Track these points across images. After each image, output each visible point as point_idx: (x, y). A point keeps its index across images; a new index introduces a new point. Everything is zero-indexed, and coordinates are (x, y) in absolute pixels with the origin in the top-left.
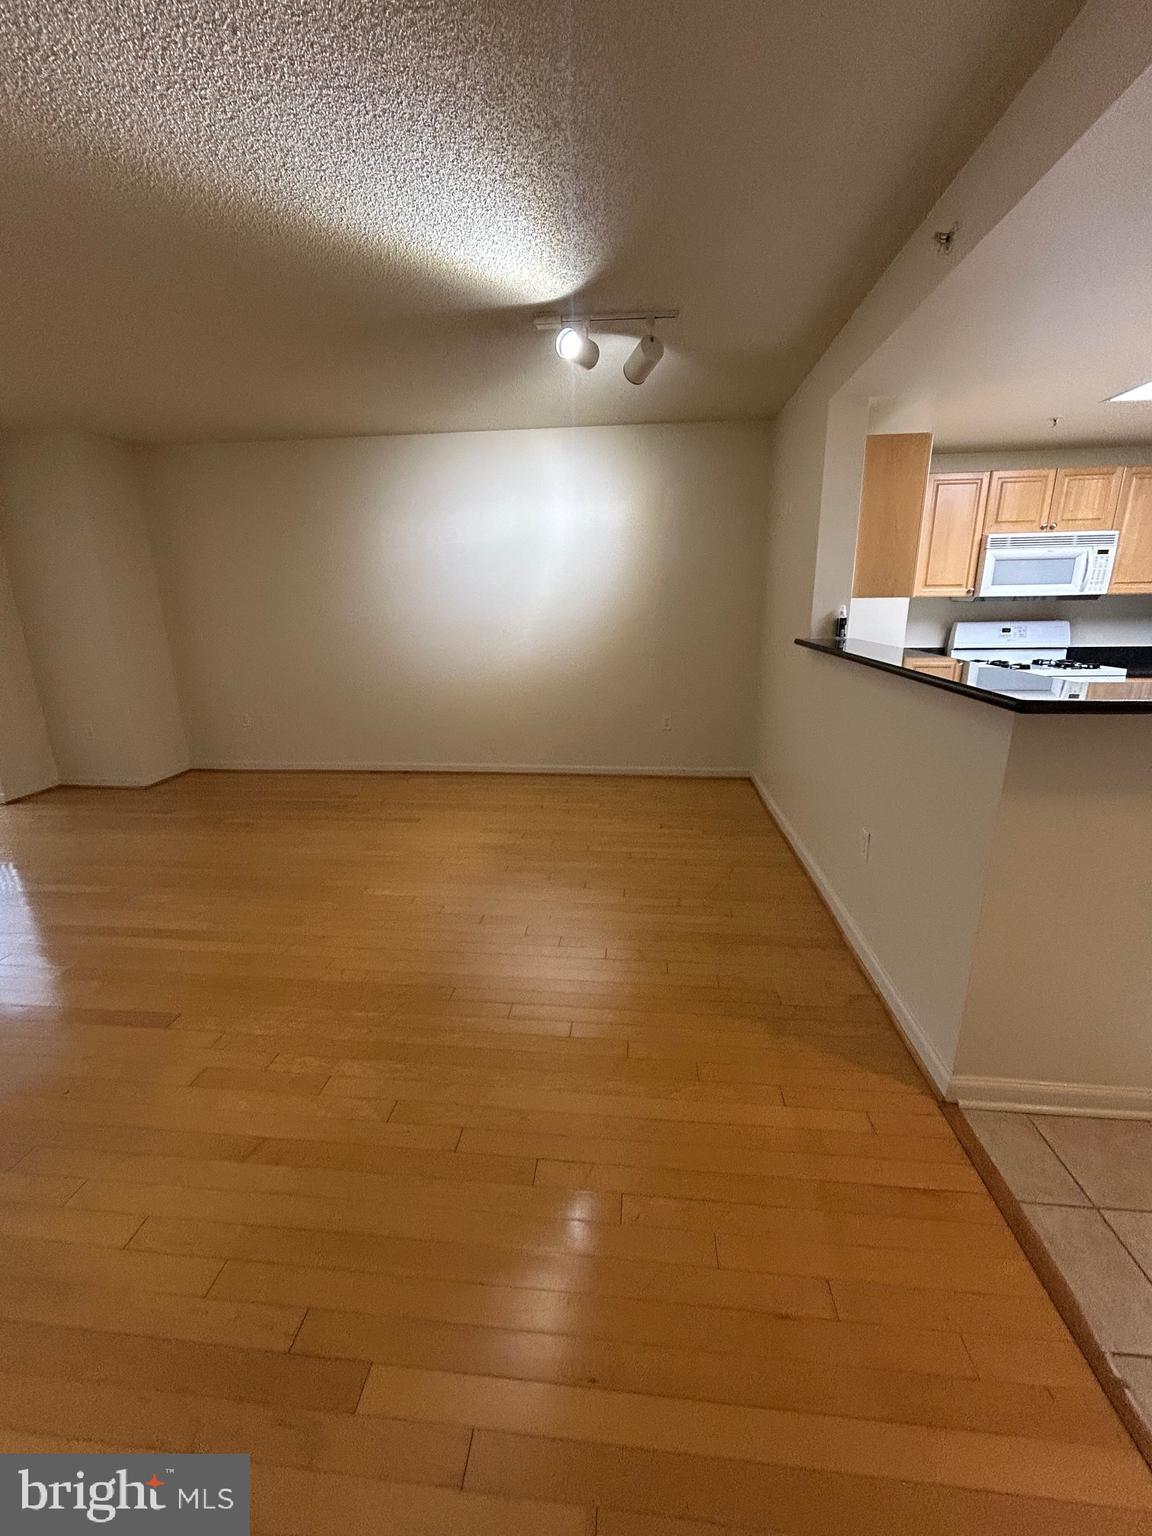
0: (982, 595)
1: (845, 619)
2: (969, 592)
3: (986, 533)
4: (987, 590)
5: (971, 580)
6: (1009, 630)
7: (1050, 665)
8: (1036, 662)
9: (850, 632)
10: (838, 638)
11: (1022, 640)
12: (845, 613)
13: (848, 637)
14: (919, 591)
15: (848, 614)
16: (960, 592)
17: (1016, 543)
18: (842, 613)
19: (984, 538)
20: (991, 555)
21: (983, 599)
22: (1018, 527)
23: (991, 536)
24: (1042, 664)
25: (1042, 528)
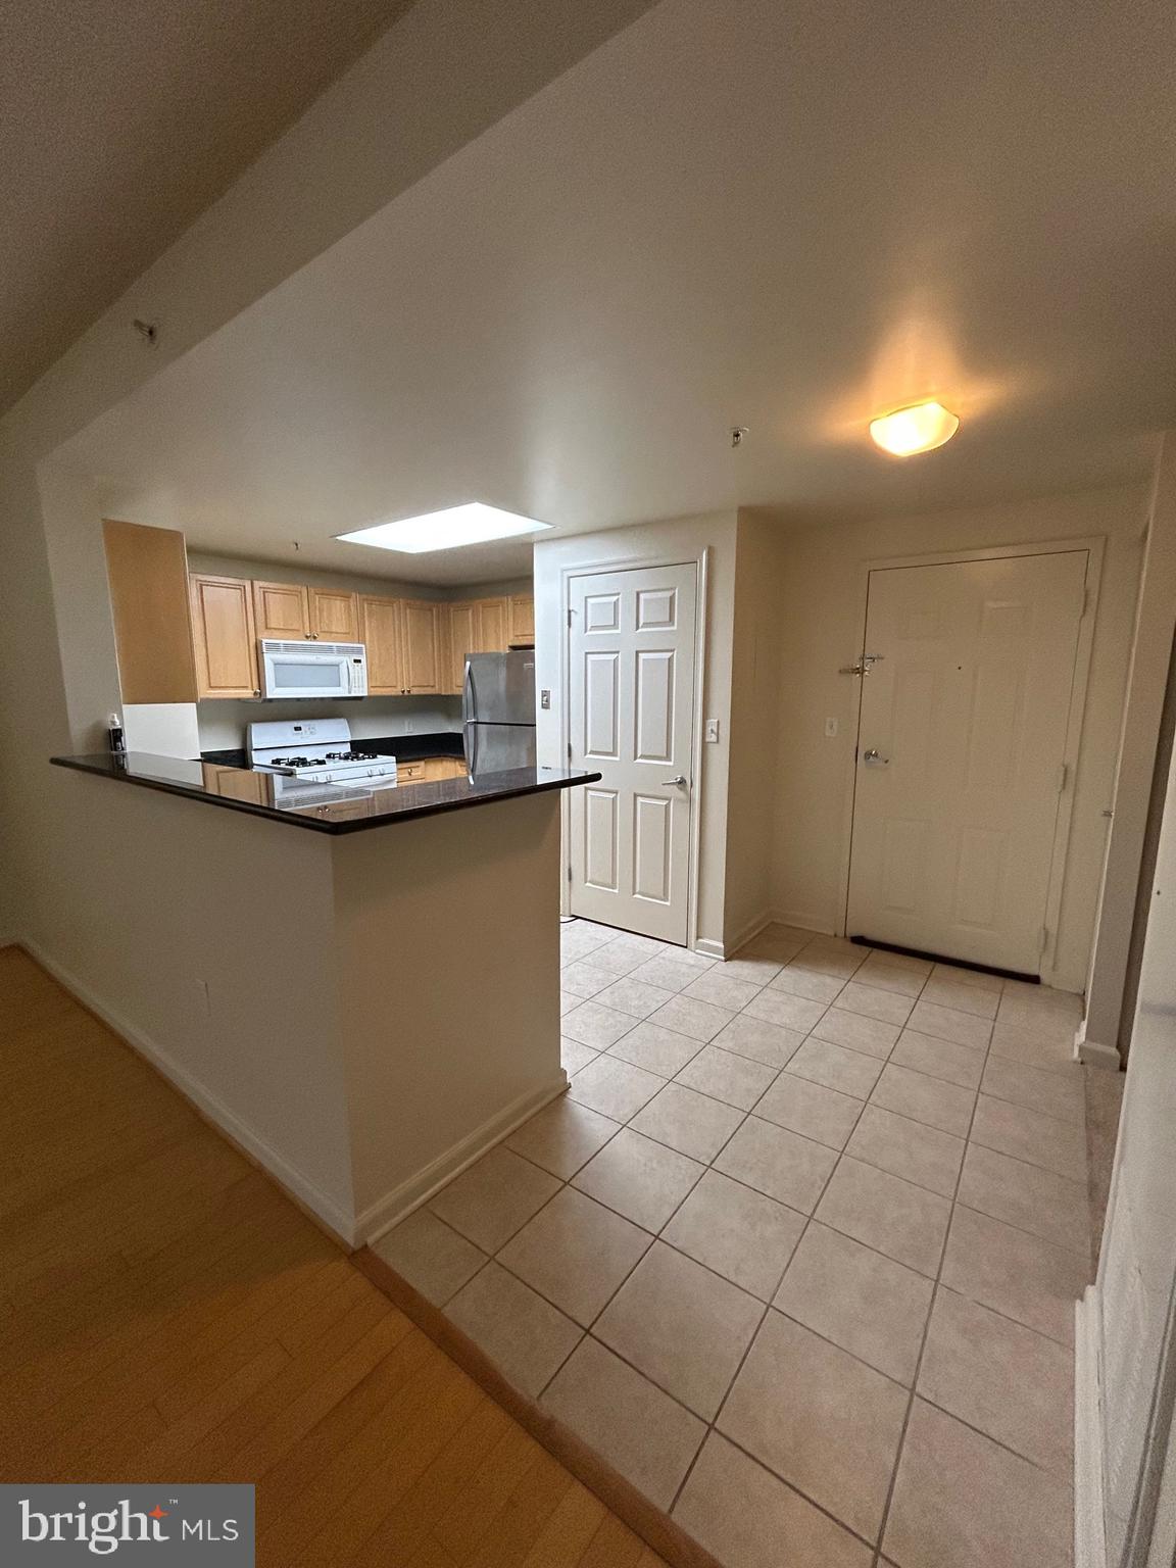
0: (269, 696)
1: (120, 731)
2: (255, 693)
3: (259, 637)
4: (273, 692)
5: (255, 682)
6: (300, 729)
7: (340, 758)
8: (328, 756)
9: (131, 744)
10: (114, 752)
11: (311, 736)
12: (118, 722)
13: (128, 750)
14: (204, 692)
15: (122, 723)
16: (248, 694)
17: (288, 648)
18: (114, 723)
19: (259, 645)
20: (269, 659)
21: (271, 700)
22: (289, 634)
23: (265, 641)
24: (334, 758)
25: (307, 637)
